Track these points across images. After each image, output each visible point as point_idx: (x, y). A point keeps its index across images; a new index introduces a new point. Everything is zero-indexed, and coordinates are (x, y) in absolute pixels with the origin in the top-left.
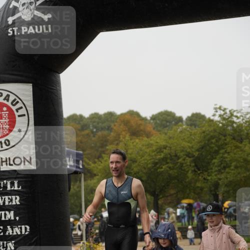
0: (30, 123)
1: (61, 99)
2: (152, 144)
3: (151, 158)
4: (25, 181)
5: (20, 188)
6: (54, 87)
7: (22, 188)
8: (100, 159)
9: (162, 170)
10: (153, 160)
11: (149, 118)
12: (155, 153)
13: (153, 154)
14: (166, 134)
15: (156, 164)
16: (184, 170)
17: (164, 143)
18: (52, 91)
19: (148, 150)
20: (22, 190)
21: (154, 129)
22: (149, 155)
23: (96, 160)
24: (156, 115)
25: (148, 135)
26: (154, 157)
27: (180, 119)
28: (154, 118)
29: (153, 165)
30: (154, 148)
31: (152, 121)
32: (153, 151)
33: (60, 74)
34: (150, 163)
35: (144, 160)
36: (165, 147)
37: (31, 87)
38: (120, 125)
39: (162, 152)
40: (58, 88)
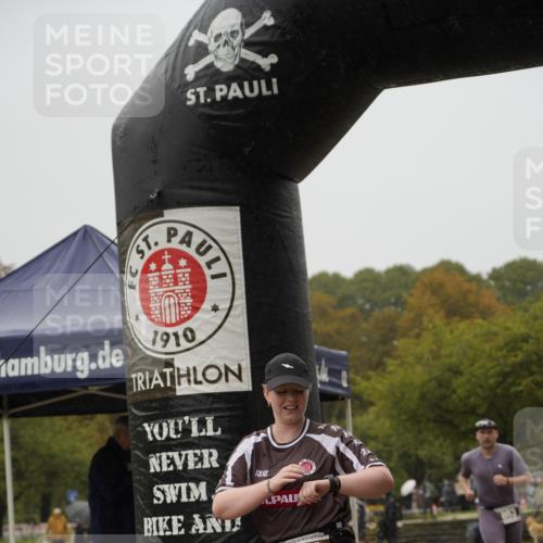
0: (237, 291)
1: (300, 237)
2: (496, 334)
3: (495, 363)
4: (229, 416)
5: (219, 433)
6: (287, 211)
7: (223, 432)
8: (380, 370)
9: (520, 388)
10: (498, 369)
11: (485, 277)
12: (504, 352)
13: (500, 354)
15: (505, 375)
17: (523, 331)
18: (283, 220)
19: (487, 347)
20: (224, 437)
21: (498, 299)
22: (491, 357)
24: (501, 269)
25: (486, 314)
26: (501, 361)
28: (496, 275)
29: (501, 379)
30: (500, 341)
31: (492, 283)
32: (500, 348)
33: (297, 182)
34: (492, 377)
35: (480, 368)
36: (525, 339)
37: (238, 213)
38: (423, 293)
39: (520, 349)
40: (295, 213)
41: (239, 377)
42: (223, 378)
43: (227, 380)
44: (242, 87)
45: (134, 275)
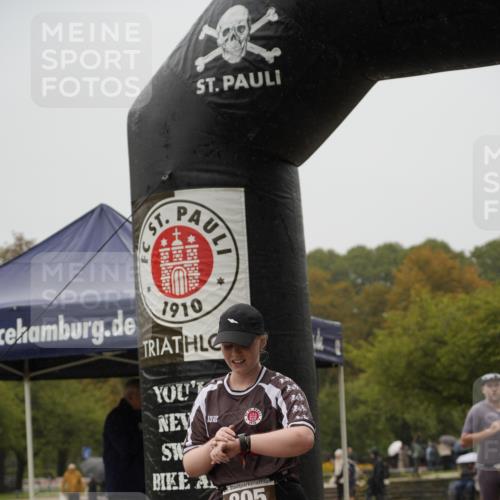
0: (241, 266)
1: (300, 217)
2: (477, 307)
3: (476, 334)
6: (287, 193)
8: (370, 339)
9: (499, 357)
11: (468, 254)
12: (485, 324)
13: (480, 326)
15: (486, 346)
18: (283, 200)
19: (468, 319)
21: (480, 275)
22: (472, 329)
23: (362, 342)
24: (483, 247)
25: (468, 289)
26: (482, 333)
28: (478, 253)
29: (481, 349)
30: (481, 314)
31: (474, 260)
32: (481, 321)
33: (297, 166)
34: (474, 347)
35: (462, 338)
37: (243, 194)
38: (411, 269)
40: (295, 195)
45: (146, 250)
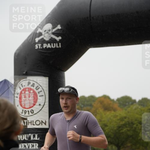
2: (117, 116)
3: (116, 124)
6: (61, 79)
7: (40, 139)
9: (123, 131)
11: (115, 100)
14: (126, 110)
15: (119, 127)
16: (137, 132)
17: (125, 115)
18: (60, 82)
19: (114, 119)
22: (115, 122)
26: (118, 123)
27: (134, 101)
28: (118, 100)
30: (118, 118)
32: (118, 120)
33: (65, 72)
35: (112, 125)
36: (125, 118)
37: (48, 79)
38: (98, 103)
39: (124, 120)
40: (63, 80)
41: (45, 124)
42: (41, 124)
43: (42, 125)
44: (51, 45)
45: (18, 94)
